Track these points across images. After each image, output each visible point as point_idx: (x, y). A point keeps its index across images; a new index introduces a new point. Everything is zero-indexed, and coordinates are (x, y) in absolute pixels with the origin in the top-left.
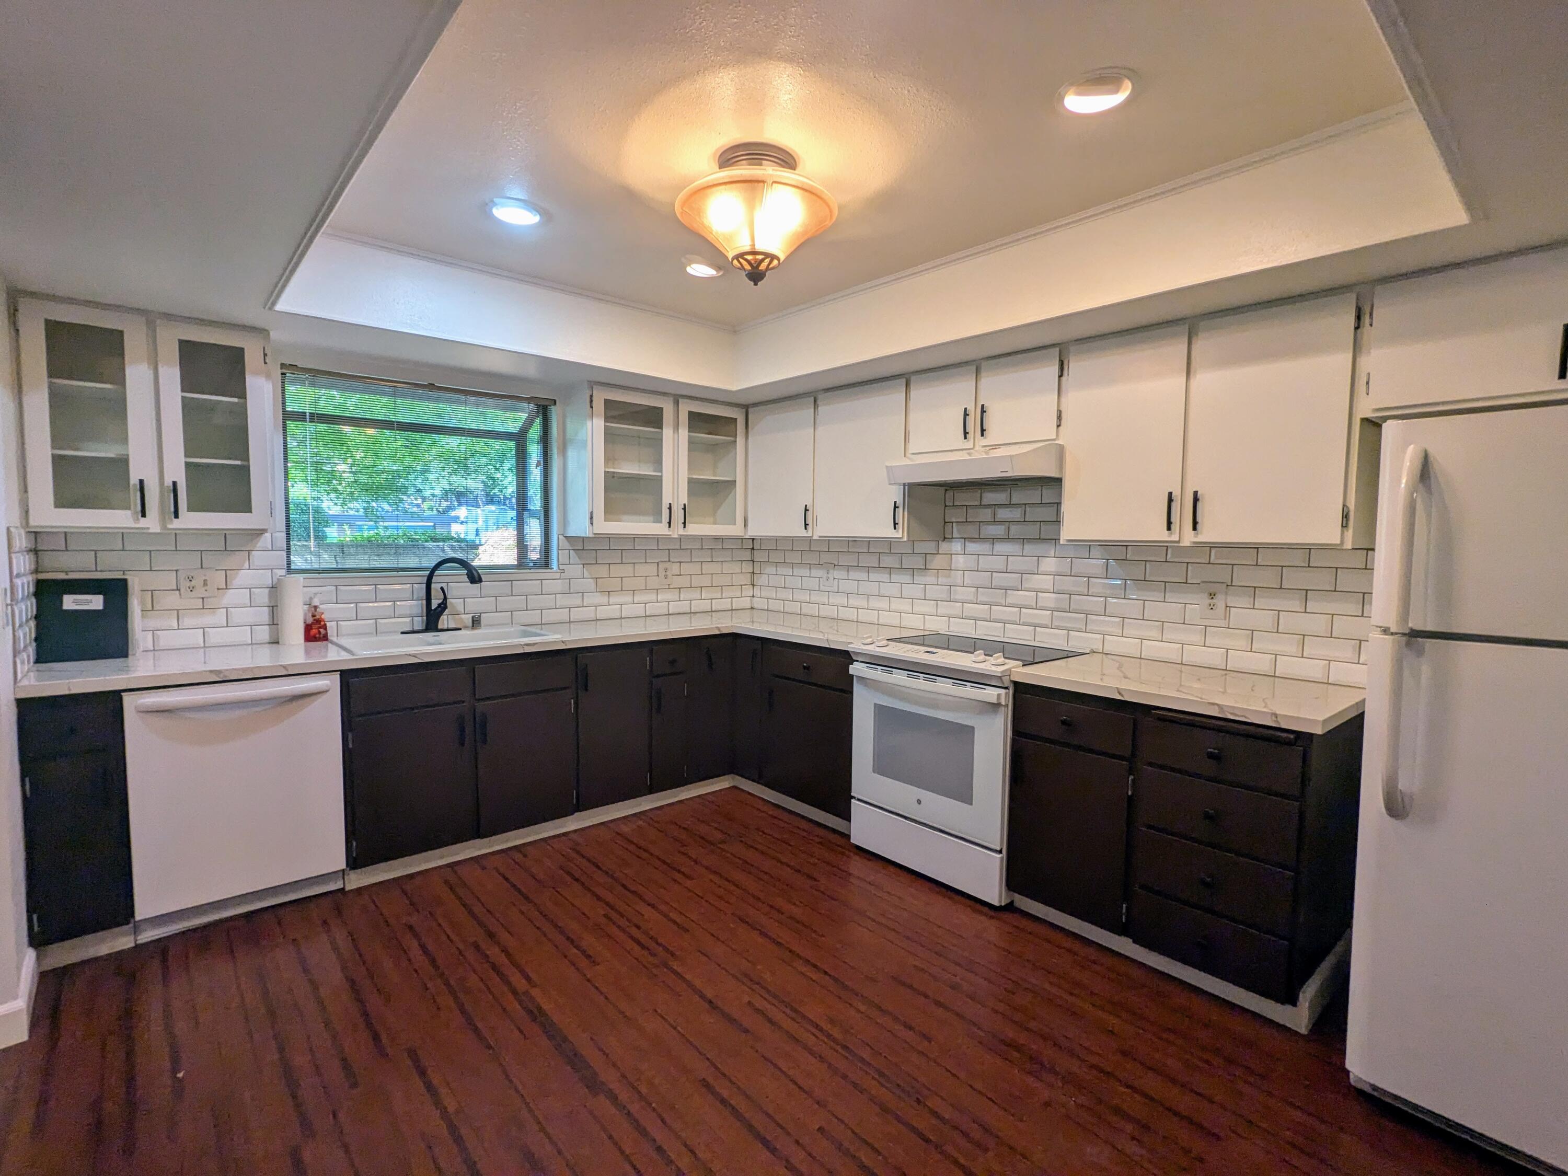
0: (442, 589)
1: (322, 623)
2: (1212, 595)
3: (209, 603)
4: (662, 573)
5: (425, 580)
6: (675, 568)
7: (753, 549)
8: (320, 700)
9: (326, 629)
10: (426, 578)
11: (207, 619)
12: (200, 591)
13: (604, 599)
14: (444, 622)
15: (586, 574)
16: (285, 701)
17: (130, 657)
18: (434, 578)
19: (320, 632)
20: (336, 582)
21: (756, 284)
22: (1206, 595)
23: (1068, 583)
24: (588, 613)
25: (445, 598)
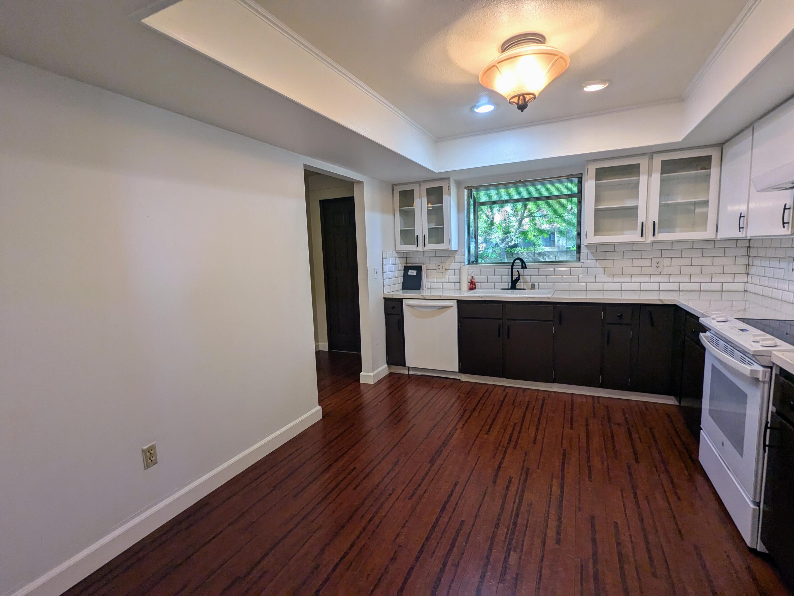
0: (518, 271)
1: (474, 283)
3: (444, 274)
4: (654, 264)
5: (510, 267)
6: (667, 262)
7: (749, 247)
8: (450, 309)
9: (475, 286)
10: (511, 266)
11: (443, 280)
12: (441, 270)
13: (610, 279)
14: (518, 285)
15: (598, 265)
16: (441, 308)
17: (421, 290)
18: (514, 266)
19: (473, 286)
20: (480, 268)
21: (522, 111)
24: (600, 286)
25: (519, 276)
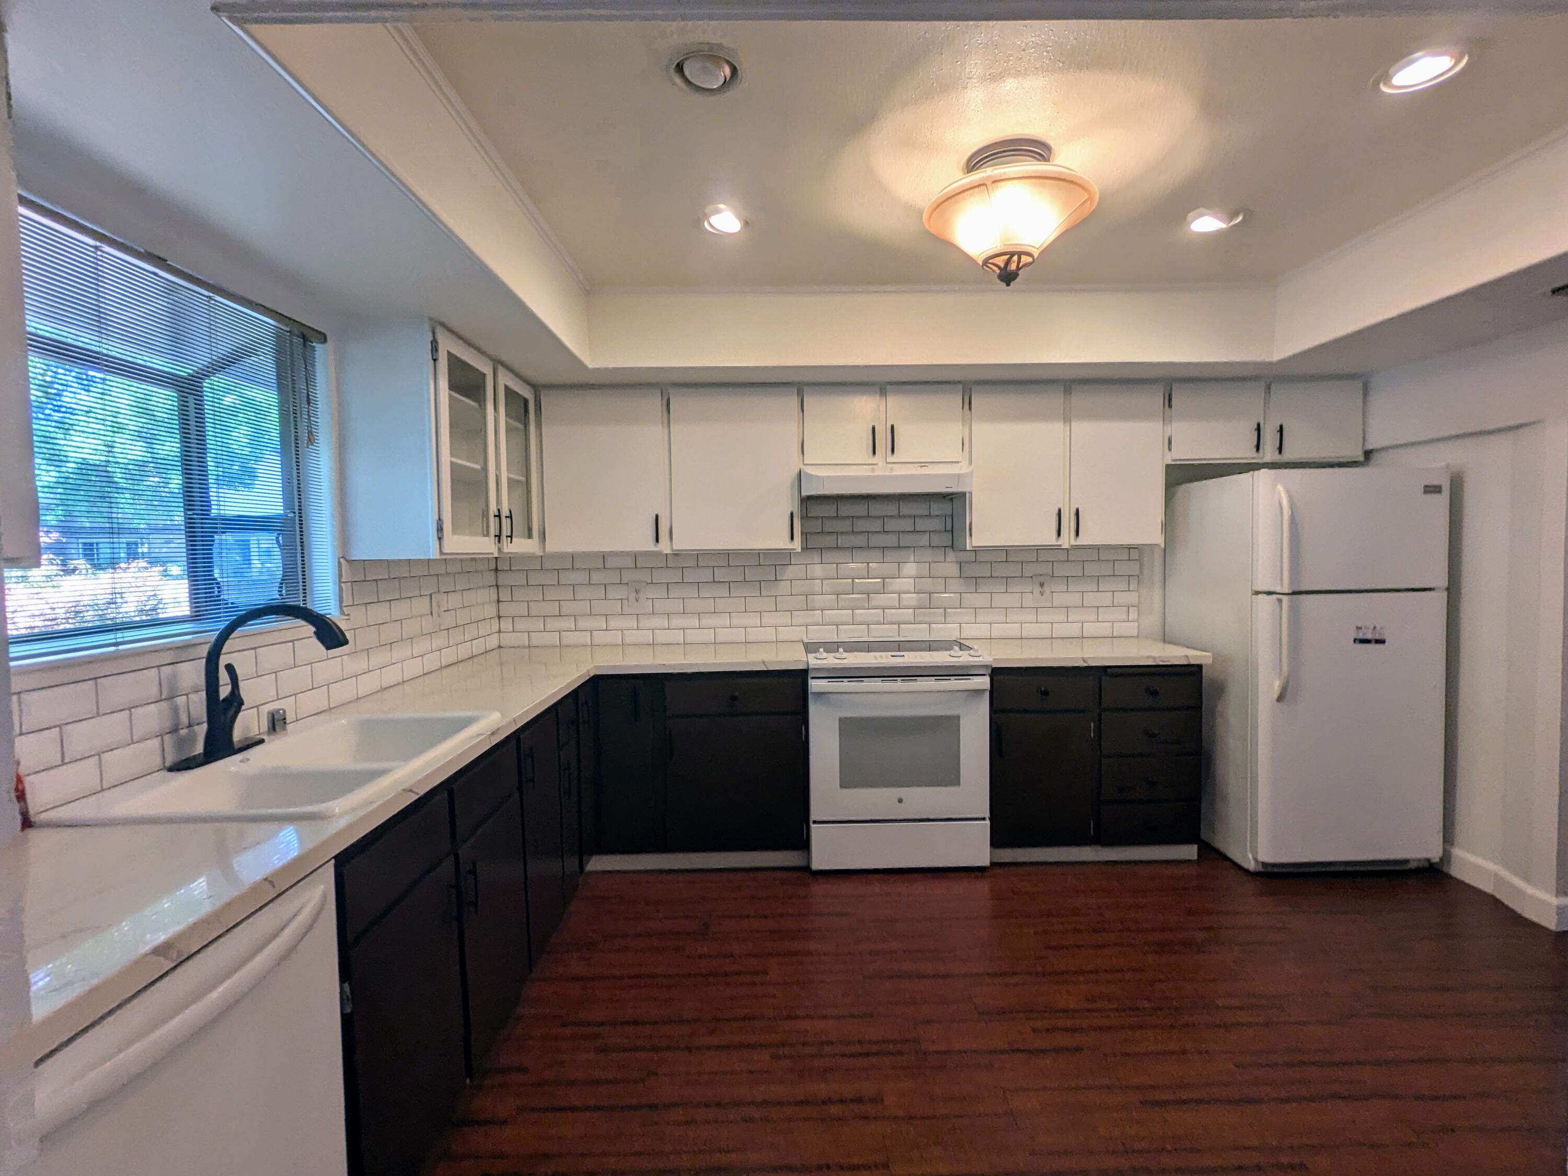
2: (1042, 585)
21: (1008, 285)
22: (1038, 586)
23: (928, 584)
